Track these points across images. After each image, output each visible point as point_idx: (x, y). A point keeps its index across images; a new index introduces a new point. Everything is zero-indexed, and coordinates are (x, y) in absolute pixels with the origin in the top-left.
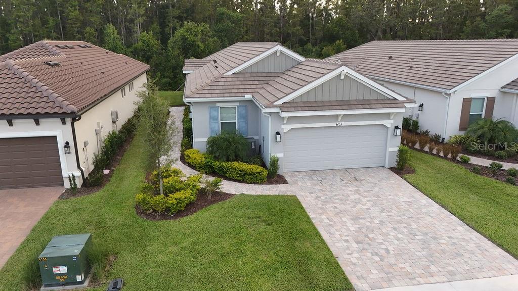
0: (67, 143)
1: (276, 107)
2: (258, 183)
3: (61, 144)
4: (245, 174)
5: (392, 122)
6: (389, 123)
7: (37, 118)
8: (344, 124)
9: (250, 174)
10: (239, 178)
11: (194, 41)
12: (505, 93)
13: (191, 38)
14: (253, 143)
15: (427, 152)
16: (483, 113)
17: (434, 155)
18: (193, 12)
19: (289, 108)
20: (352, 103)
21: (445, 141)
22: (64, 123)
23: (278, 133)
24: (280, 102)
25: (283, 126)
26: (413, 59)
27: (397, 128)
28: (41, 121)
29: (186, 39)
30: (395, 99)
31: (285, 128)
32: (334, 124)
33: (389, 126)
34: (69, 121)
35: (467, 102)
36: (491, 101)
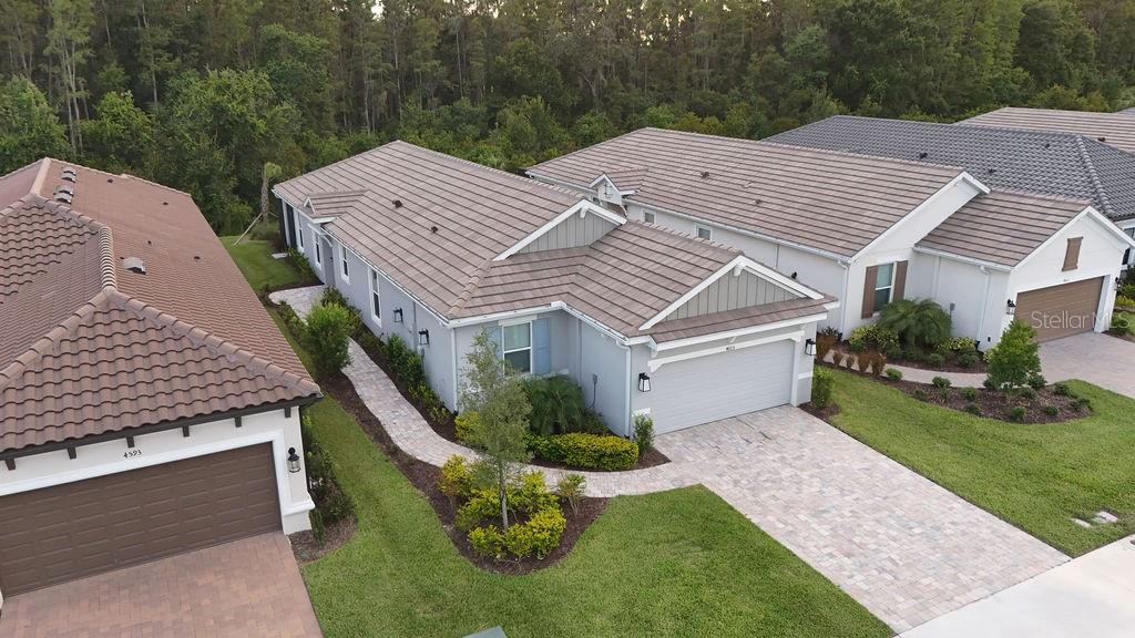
0: (292, 451)
1: (643, 334)
3: (280, 456)
4: (602, 456)
5: (802, 335)
6: (798, 337)
7: (237, 415)
8: (737, 346)
9: (611, 455)
11: (242, 115)
12: (918, 252)
15: (829, 365)
16: (892, 287)
17: (843, 368)
20: (752, 313)
21: (844, 338)
22: (288, 415)
23: (643, 376)
24: (647, 326)
25: (650, 363)
27: (809, 341)
28: (246, 419)
30: (808, 298)
31: (654, 366)
32: (723, 349)
33: (798, 340)
34: (295, 410)
35: (872, 272)
36: (903, 266)
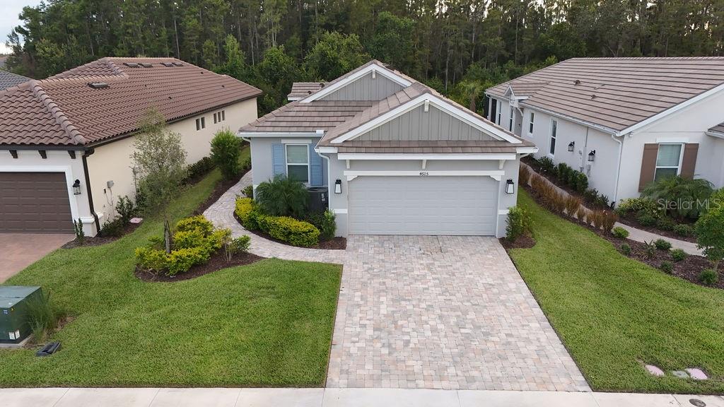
0: (77, 182)
1: (333, 146)
2: (305, 247)
3: (70, 182)
4: (290, 233)
5: (502, 173)
6: (498, 175)
7: (43, 150)
8: (431, 173)
9: (295, 234)
10: (282, 238)
11: (335, 58)
12: (715, 138)
13: (331, 53)
14: (323, 195)
15: (574, 220)
16: (679, 168)
17: (584, 224)
18: (347, 19)
19: (348, 149)
20: (440, 144)
22: (73, 156)
23: (338, 182)
24: (339, 140)
25: (346, 173)
26: (604, 85)
27: (510, 182)
28: (49, 153)
29: (326, 55)
30: (506, 141)
31: (350, 175)
32: (417, 173)
33: (498, 178)
34: (79, 154)
35: (650, 151)
36: (692, 150)
